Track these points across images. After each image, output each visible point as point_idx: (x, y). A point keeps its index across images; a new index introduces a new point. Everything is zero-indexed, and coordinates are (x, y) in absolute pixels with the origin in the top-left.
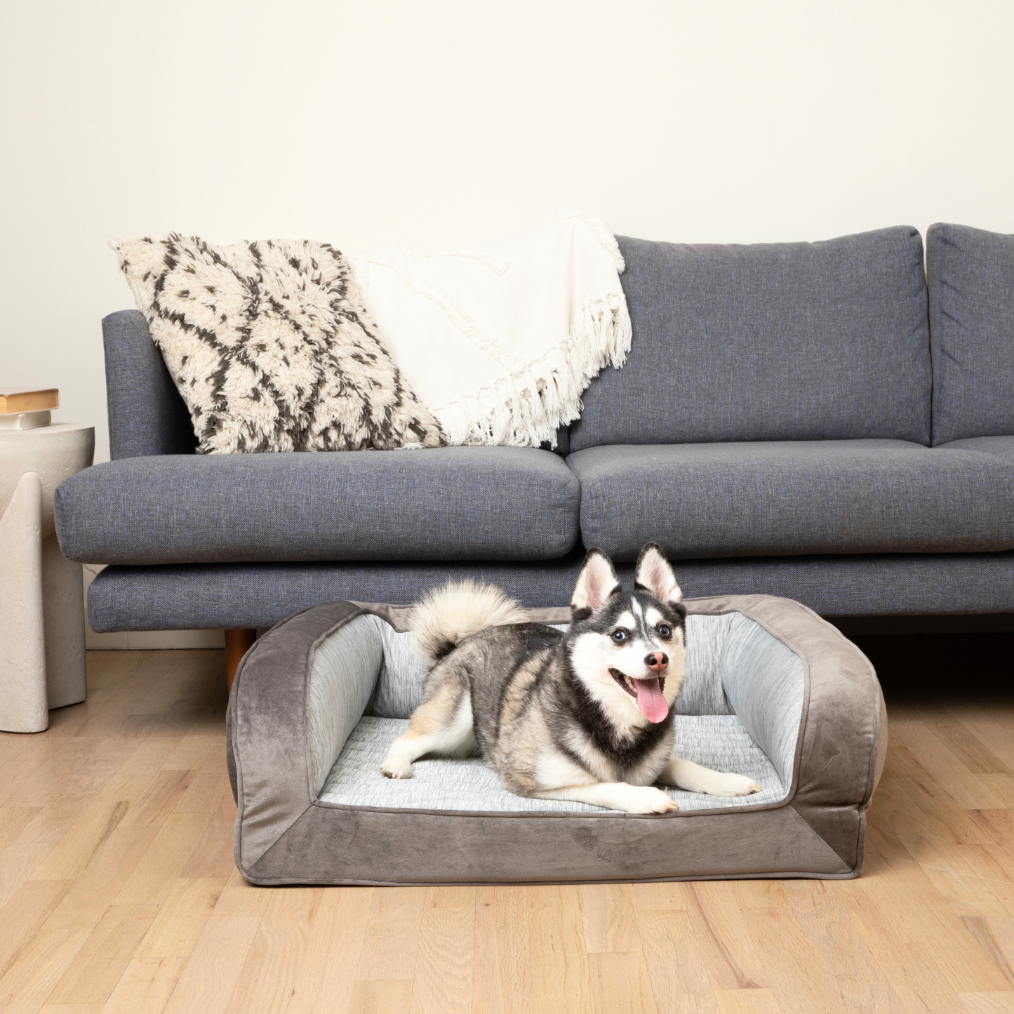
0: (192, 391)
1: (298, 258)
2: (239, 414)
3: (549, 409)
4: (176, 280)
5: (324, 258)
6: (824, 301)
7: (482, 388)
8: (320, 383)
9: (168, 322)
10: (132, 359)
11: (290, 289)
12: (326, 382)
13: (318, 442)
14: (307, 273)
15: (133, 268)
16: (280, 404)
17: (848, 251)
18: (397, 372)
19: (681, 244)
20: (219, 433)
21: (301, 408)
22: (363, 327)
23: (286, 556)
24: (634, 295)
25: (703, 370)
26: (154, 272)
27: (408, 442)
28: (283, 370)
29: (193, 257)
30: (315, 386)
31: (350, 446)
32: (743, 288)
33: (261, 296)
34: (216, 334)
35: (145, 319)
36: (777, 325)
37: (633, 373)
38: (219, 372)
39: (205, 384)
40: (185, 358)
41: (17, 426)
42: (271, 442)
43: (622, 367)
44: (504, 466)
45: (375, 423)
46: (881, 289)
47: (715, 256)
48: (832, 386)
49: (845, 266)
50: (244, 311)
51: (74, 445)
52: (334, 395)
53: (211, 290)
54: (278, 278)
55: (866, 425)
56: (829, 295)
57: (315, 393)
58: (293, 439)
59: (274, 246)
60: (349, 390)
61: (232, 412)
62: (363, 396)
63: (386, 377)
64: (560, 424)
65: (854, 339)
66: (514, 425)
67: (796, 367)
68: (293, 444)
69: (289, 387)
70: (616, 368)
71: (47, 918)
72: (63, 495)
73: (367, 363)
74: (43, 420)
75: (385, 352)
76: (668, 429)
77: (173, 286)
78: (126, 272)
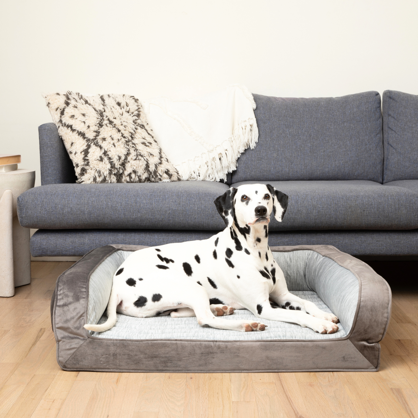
0: (75, 157)
1: (120, 102)
2: (94, 167)
3: (224, 165)
4: (69, 111)
5: (131, 102)
6: (339, 122)
7: (196, 157)
8: (128, 154)
9: (66, 128)
10: (51, 143)
11: (117, 115)
12: (130, 154)
13: (127, 179)
14: (124, 108)
15: (52, 105)
16: (111, 163)
17: (350, 101)
18: (161, 150)
19: (280, 98)
20: (85, 175)
21: (120, 165)
22: (147, 131)
23: (112, 227)
24: (259, 119)
25: (288, 150)
26: (60, 107)
27: (164, 179)
28: (113, 149)
29: (76, 101)
30: (126, 155)
31: (140, 181)
32: (305, 116)
33: (104, 118)
34: (85, 134)
35: (56, 127)
36: (319, 132)
37: (259, 151)
38: (86, 149)
39: (80, 154)
40: (72, 143)
41: (3, 170)
42: (107, 179)
43: (254, 149)
44: (203, 191)
45: (151, 171)
46: (363, 117)
47: (294, 103)
48: (342, 158)
49: (348, 108)
50: (97, 124)
51: (26, 179)
52: (134, 159)
53: (84, 115)
54: (112, 110)
55: (356, 174)
56: (341, 120)
57: (126, 159)
58: (116, 178)
59: (110, 97)
60: (140, 157)
61: (91, 166)
62: (146, 160)
63: (156, 152)
64: (228, 172)
65: (351, 138)
66: (209, 172)
67: (327, 149)
68: (116, 179)
69: (115, 156)
70: (251, 149)
71: (8, 380)
72: (20, 200)
73: (148, 146)
74: (14, 168)
75: (156, 142)
76: (273, 175)
77: (68, 113)
78: (49, 107)
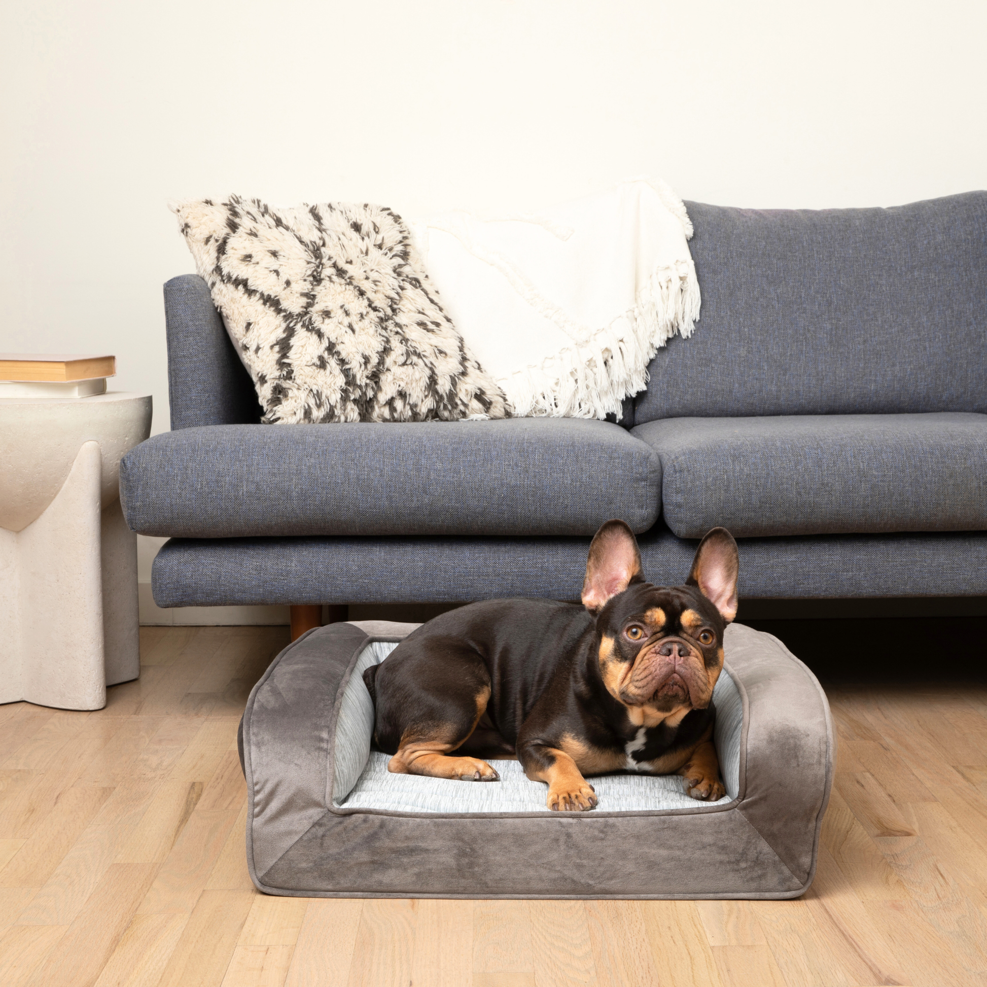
0: (256, 358)
1: (359, 222)
2: (305, 383)
3: (615, 379)
4: (238, 244)
5: (385, 222)
6: (901, 269)
7: (546, 358)
8: (386, 351)
9: (231, 287)
10: (195, 325)
11: (353, 254)
12: (391, 350)
13: (383, 412)
14: (369, 238)
15: (194, 231)
16: (346, 372)
17: (925, 217)
18: (461, 340)
19: (749, 210)
20: (284, 403)
21: (367, 377)
22: (426, 293)
23: (358, 530)
24: (702, 262)
25: (774, 340)
26: (215, 236)
27: (473, 413)
28: (348, 338)
29: (255, 220)
30: (381, 354)
31: (415, 417)
32: (816, 255)
33: (324, 261)
34: (281, 300)
35: (207, 284)
36: (851, 293)
37: (702, 343)
38: (284, 339)
39: (270, 351)
40: (249, 325)
41: (76, 394)
42: (337, 412)
43: (690, 336)
44: (583, 438)
45: (440, 393)
46: (960, 256)
47: (786, 221)
48: (909, 357)
49: (922, 232)
50: (308, 276)
51: (132, 414)
52: (401, 363)
53: (274, 254)
54: (340, 242)
55: (944, 398)
56: (905, 262)
57: (381, 362)
58: (359, 409)
59: (335, 209)
60: (415, 359)
61: (298, 381)
62: (429, 365)
63: (451, 346)
64: (626, 395)
65: (931, 308)
66: (580, 396)
67: (871, 337)
68: (360, 414)
69: (356, 355)
70: (684, 338)
71: (140, 903)
72: (129, 465)
73: (432, 331)
74: (99, 388)
75: (449, 320)
76: (738, 402)
77: (236, 250)
78: (187, 235)
